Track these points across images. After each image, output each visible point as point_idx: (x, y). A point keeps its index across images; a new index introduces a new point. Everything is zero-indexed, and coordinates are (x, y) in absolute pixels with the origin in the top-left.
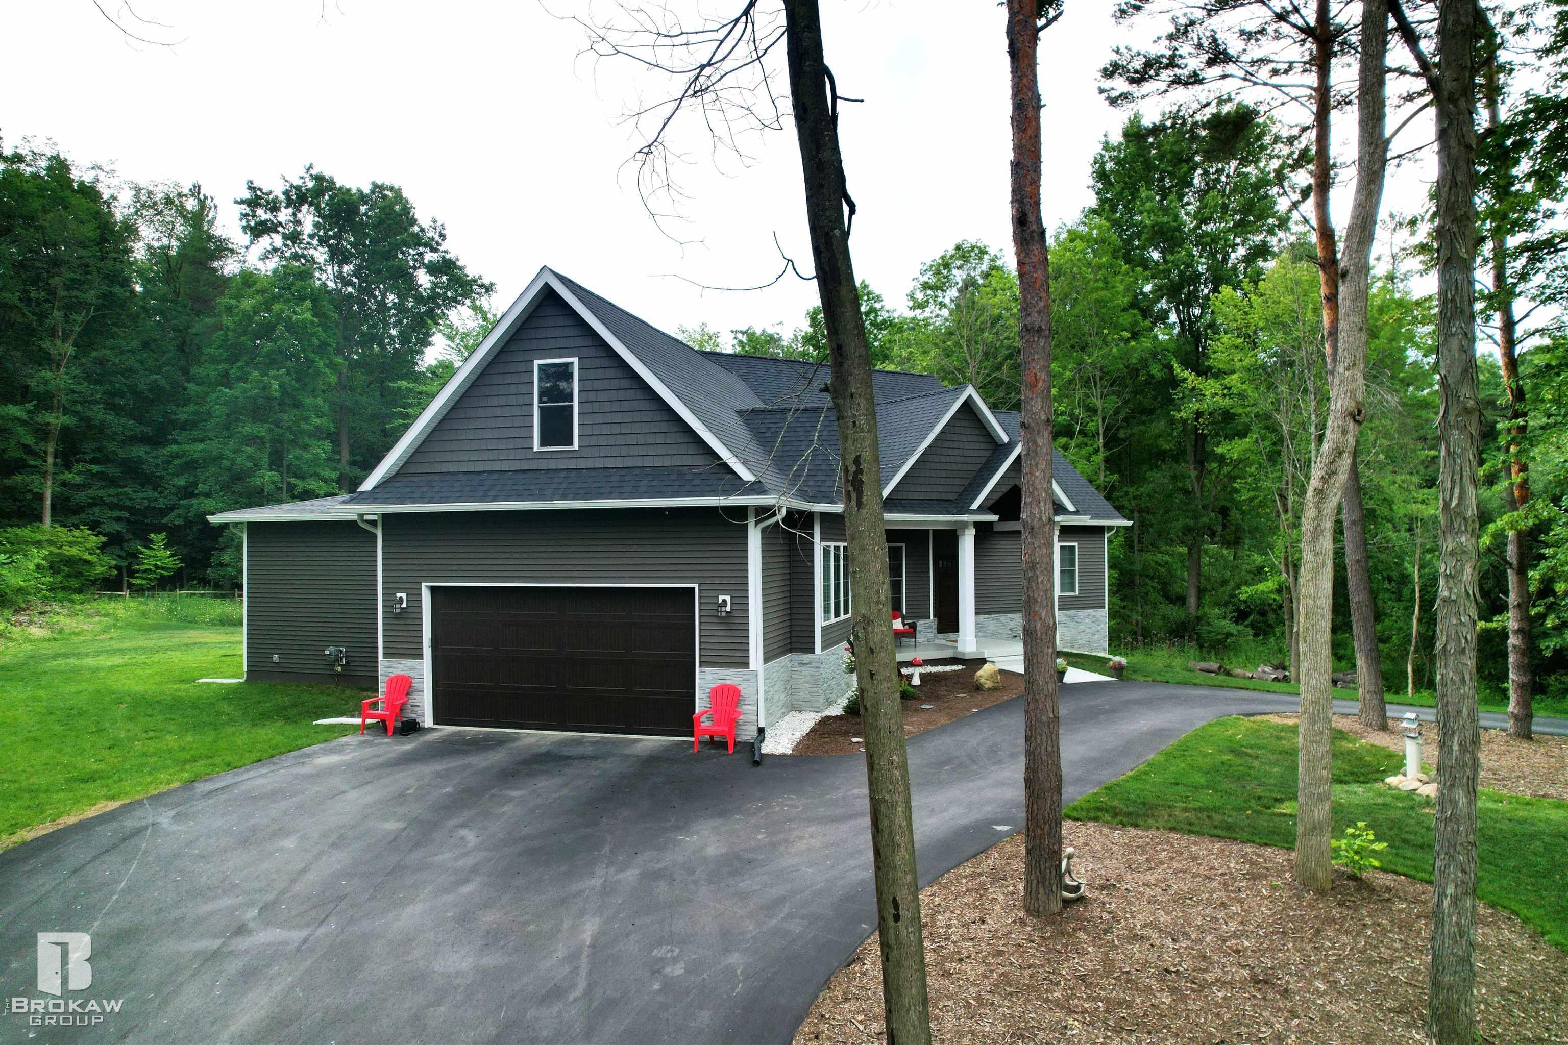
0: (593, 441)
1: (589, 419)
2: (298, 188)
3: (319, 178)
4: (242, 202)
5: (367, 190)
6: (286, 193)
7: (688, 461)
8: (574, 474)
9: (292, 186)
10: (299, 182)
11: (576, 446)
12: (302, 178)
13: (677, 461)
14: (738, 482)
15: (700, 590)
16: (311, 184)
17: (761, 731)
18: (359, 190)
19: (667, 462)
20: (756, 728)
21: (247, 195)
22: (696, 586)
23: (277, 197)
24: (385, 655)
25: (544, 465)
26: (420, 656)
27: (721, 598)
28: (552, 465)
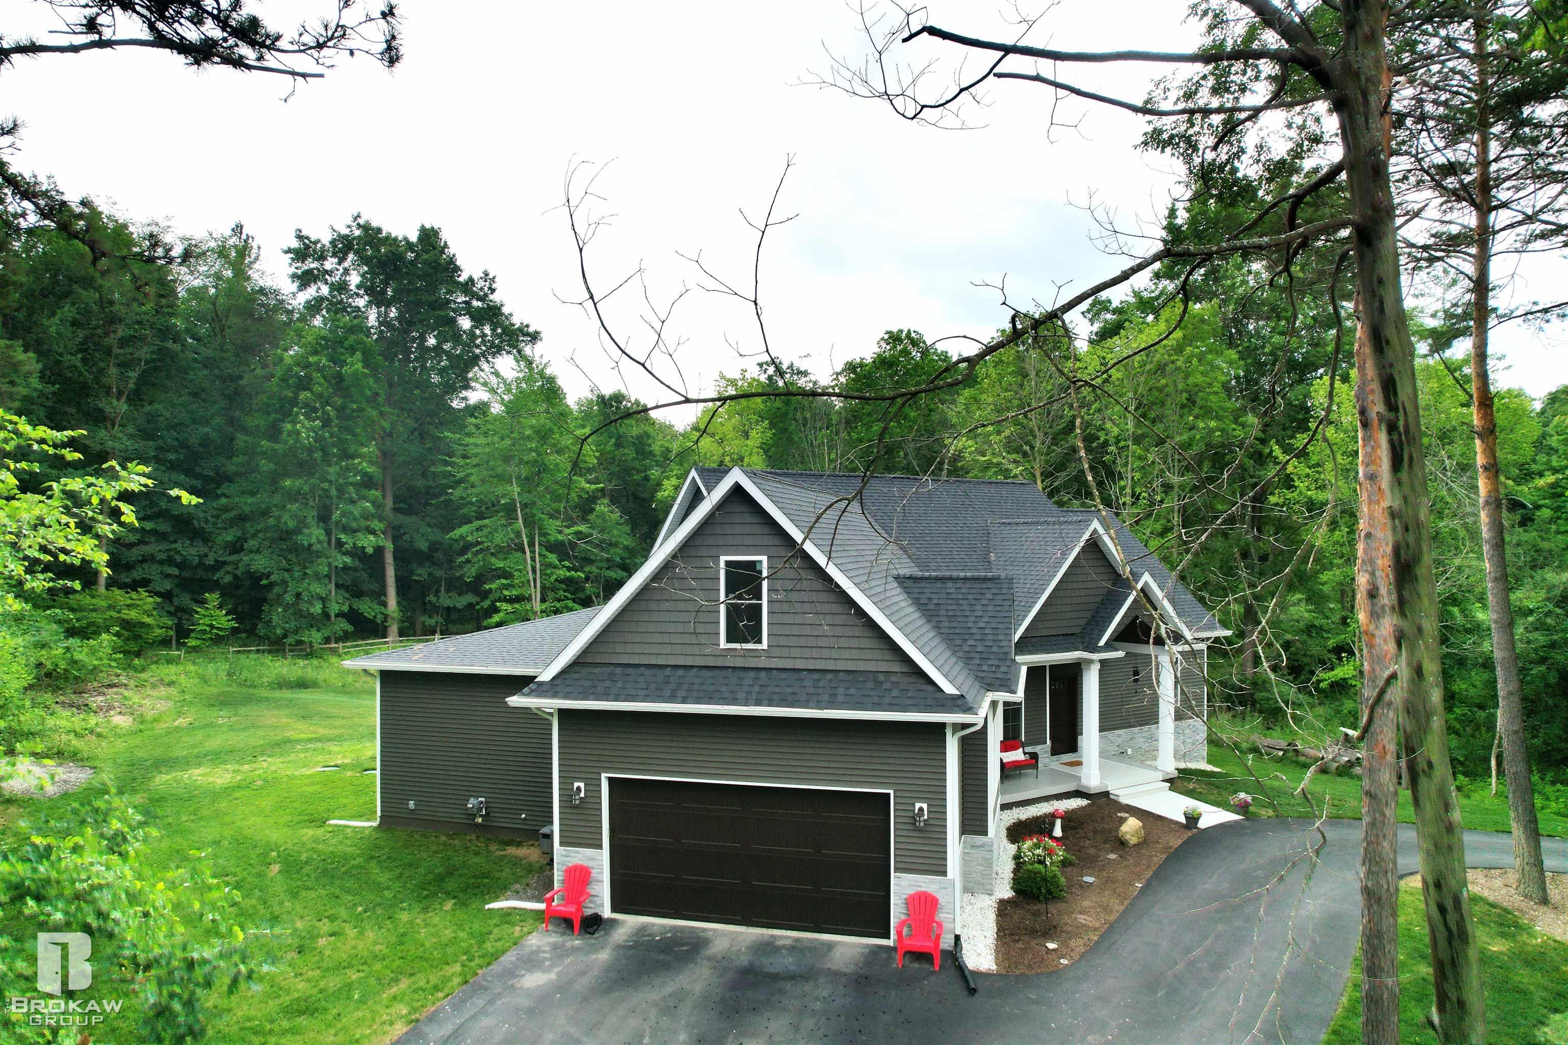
0: (783, 641)
1: (778, 619)
2: (345, 237)
3: (366, 228)
4: (289, 251)
5: (414, 237)
6: (333, 242)
7: (883, 667)
8: (763, 674)
9: (339, 234)
10: (346, 231)
11: (765, 645)
12: (349, 227)
13: (871, 667)
14: (938, 695)
15: (895, 797)
16: (357, 233)
17: (957, 938)
18: (406, 239)
19: (862, 666)
20: (953, 936)
21: (295, 244)
22: (891, 792)
23: (324, 246)
24: (562, 844)
25: (730, 662)
26: (600, 847)
27: (918, 805)
28: (740, 663)
